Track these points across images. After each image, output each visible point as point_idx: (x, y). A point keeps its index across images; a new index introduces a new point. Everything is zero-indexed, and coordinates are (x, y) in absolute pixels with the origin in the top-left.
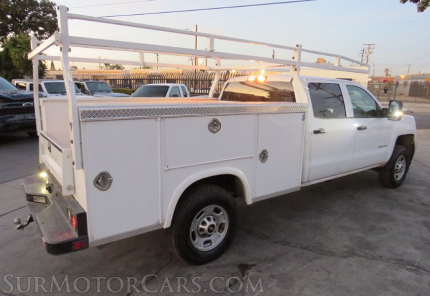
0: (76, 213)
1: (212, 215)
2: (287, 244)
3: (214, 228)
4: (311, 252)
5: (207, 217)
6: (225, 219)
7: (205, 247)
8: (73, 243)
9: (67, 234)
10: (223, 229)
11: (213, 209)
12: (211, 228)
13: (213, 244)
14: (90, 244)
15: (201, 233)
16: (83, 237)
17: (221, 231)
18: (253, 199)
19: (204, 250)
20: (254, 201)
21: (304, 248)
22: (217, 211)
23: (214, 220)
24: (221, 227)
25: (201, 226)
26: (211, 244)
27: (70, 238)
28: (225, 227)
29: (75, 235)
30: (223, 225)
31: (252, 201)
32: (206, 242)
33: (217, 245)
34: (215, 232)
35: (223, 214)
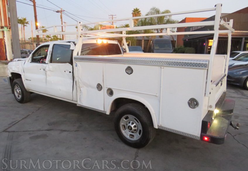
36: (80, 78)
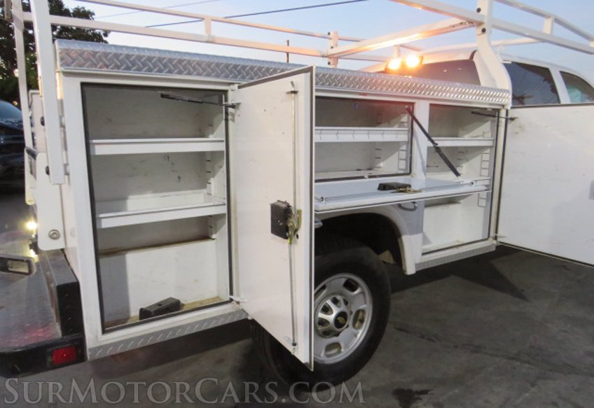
0: (57, 284)
1: (341, 294)
2: (478, 349)
3: (346, 319)
4: (527, 365)
5: (332, 297)
6: (365, 303)
7: (328, 356)
8: (50, 350)
9: (41, 330)
10: (362, 321)
11: (343, 281)
12: (341, 320)
13: (342, 350)
14: (88, 354)
15: (320, 328)
16: (74, 336)
17: (357, 325)
18: (416, 265)
19: (326, 362)
20: (419, 269)
21: (513, 359)
22: (350, 286)
23: (346, 303)
24: (358, 319)
25: (321, 315)
26: (339, 352)
27: (44, 340)
28: (366, 320)
29: (56, 331)
30: (361, 314)
31: (414, 267)
32: (329, 347)
33: (351, 352)
34: (348, 326)
35: (363, 293)
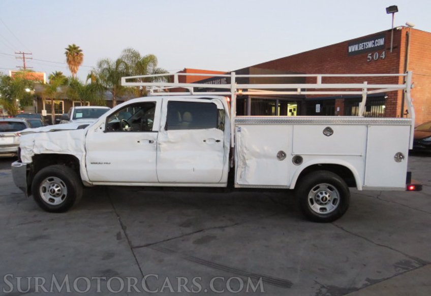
36: (246, 147)
